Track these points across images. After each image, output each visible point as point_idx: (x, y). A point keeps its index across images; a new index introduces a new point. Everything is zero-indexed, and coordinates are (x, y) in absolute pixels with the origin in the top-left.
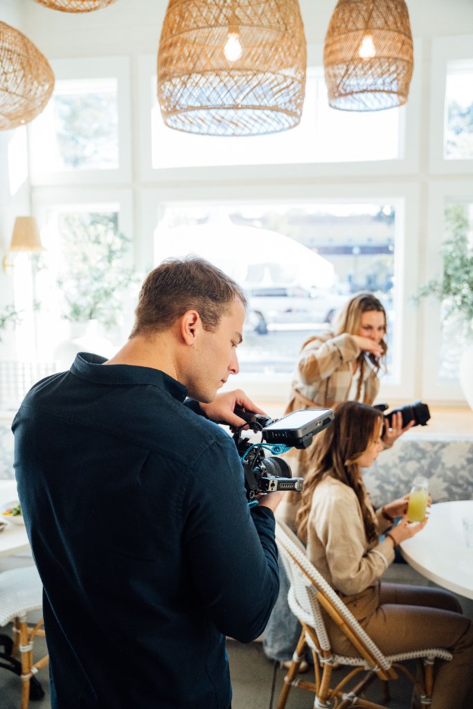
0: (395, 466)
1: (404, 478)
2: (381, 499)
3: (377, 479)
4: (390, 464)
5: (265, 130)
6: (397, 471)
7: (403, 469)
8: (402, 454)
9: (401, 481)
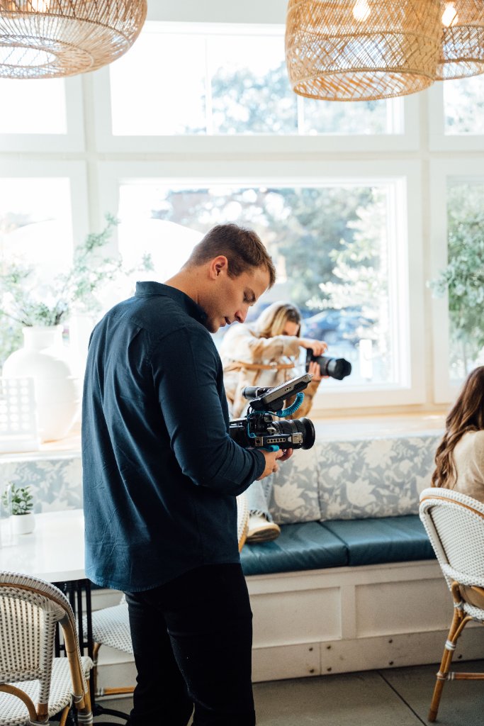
0: (388, 467)
1: (399, 480)
2: (377, 505)
3: (371, 483)
4: (383, 466)
5: (368, 95)
6: (391, 474)
7: (397, 471)
8: (394, 454)
9: (396, 484)
